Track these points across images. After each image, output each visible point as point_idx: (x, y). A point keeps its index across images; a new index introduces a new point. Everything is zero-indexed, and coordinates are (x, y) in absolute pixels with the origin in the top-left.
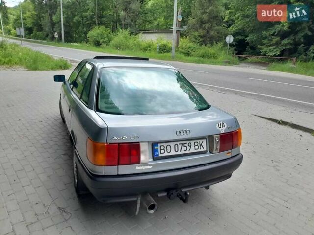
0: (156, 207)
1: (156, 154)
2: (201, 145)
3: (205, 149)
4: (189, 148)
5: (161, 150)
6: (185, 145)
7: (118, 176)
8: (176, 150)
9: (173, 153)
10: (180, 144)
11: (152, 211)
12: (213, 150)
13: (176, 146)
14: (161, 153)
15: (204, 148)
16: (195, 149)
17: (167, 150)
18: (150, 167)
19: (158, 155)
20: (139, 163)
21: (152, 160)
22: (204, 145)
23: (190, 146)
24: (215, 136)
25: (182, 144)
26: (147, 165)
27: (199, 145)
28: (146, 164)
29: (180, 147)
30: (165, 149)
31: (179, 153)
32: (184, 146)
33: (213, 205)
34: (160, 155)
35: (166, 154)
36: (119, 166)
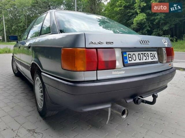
1: (126, 61)
2: (154, 56)
3: (157, 60)
4: (147, 57)
5: (129, 57)
6: (145, 55)
7: (97, 81)
8: (140, 59)
9: (138, 61)
10: (141, 54)
11: (124, 116)
12: (163, 61)
13: (139, 55)
16: (152, 59)
18: (124, 72)
19: (127, 62)
20: (115, 69)
21: (123, 66)
22: (156, 56)
23: (148, 56)
24: (163, 48)
26: (121, 71)
27: (153, 56)
28: (120, 70)
30: (132, 57)
31: (141, 61)
34: (129, 62)
35: (133, 62)
36: (98, 71)
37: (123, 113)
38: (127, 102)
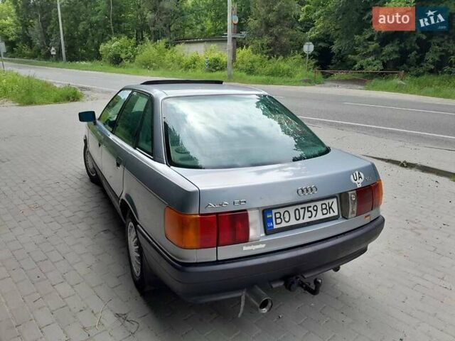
0: (270, 304)
1: (269, 225)
2: (330, 208)
3: (336, 213)
4: (314, 213)
5: (276, 218)
6: (310, 209)
7: (218, 262)
8: (298, 218)
9: (293, 222)
10: (302, 208)
11: (265, 310)
12: (347, 214)
13: (297, 211)
14: (277, 224)
15: (335, 211)
16: (323, 214)
17: (284, 218)
18: (263, 246)
19: (273, 227)
20: (248, 242)
21: (264, 234)
22: (335, 207)
23: (316, 211)
24: (350, 193)
25: (305, 208)
26: (258, 244)
27: (328, 208)
28: (257, 242)
29: (302, 211)
30: (282, 217)
31: (301, 221)
32: (308, 211)
33: (343, 293)
34: (276, 227)
35: (284, 225)
36: (219, 248)
37: (264, 305)
38: (272, 287)
